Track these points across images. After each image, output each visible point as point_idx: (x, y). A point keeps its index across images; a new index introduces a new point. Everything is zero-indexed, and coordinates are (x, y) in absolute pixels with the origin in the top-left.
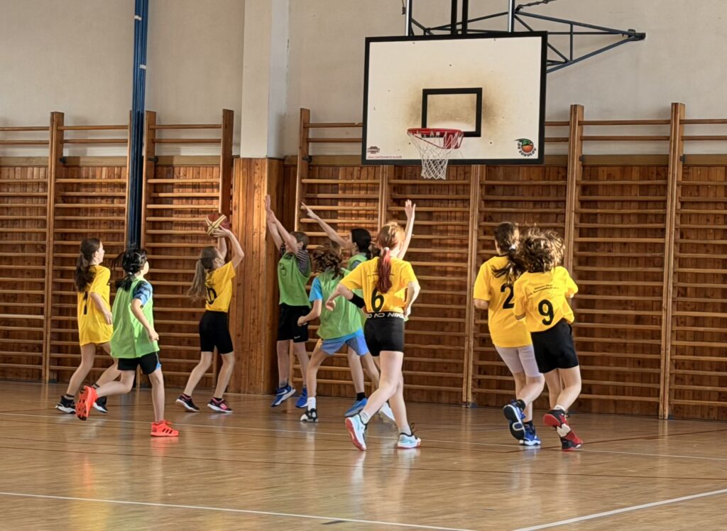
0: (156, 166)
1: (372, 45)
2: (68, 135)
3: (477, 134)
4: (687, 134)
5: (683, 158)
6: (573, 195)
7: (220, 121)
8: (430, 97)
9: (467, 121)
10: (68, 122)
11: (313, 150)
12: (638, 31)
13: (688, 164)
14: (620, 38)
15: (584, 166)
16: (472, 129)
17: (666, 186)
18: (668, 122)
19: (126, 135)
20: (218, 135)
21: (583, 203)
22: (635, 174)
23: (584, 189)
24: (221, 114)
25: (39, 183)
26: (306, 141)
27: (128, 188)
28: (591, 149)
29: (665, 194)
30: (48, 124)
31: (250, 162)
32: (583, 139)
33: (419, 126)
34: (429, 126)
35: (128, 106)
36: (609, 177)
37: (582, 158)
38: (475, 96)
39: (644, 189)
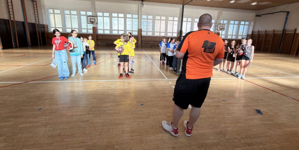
0: (285, 34)
10: (275, 30)
19: (282, 31)
24: (295, 29)
25: (271, 36)
27: (281, 36)
31: (298, 34)
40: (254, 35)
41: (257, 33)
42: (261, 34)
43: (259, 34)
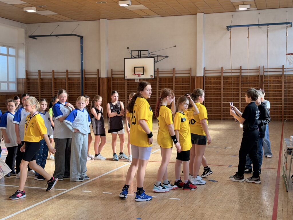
0: (86, 79)
1: (125, 59)
2: (69, 74)
3: (143, 74)
4: (176, 73)
5: (175, 77)
6: (158, 83)
7: (97, 71)
8: (135, 68)
9: (142, 72)
10: (69, 71)
11: (113, 76)
12: (167, 56)
13: (176, 78)
14: (165, 57)
15: (159, 78)
16: (143, 73)
17: (173, 82)
18: (173, 71)
19: (80, 73)
20: (97, 73)
21: (159, 85)
22: (168, 80)
23: (159, 82)
24: (97, 70)
25: (64, 82)
26: (112, 74)
27: (81, 83)
28: (160, 75)
29: (172, 83)
30: (65, 72)
31: (103, 78)
32: (159, 74)
33: (134, 73)
34: (136, 73)
35: (80, 68)
36: (163, 80)
37: (159, 77)
38: (143, 68)
39: (169, 82)
40: (31, 81)
41: (37, 77)
42: (46, 79)
43: (42, 79)
